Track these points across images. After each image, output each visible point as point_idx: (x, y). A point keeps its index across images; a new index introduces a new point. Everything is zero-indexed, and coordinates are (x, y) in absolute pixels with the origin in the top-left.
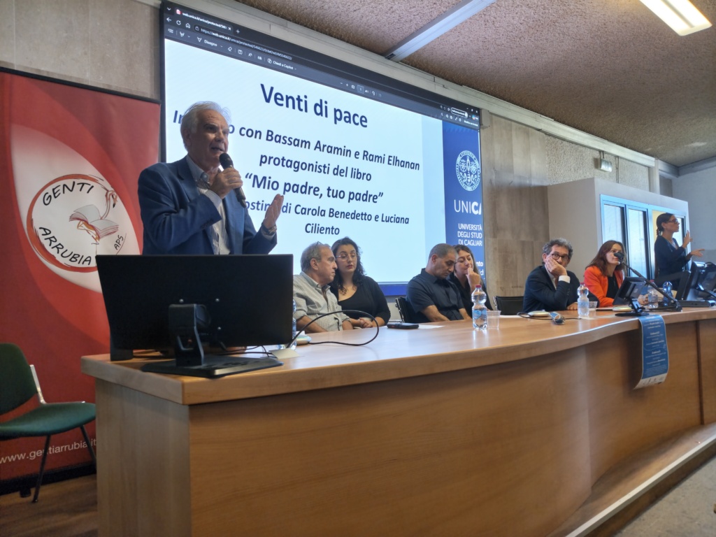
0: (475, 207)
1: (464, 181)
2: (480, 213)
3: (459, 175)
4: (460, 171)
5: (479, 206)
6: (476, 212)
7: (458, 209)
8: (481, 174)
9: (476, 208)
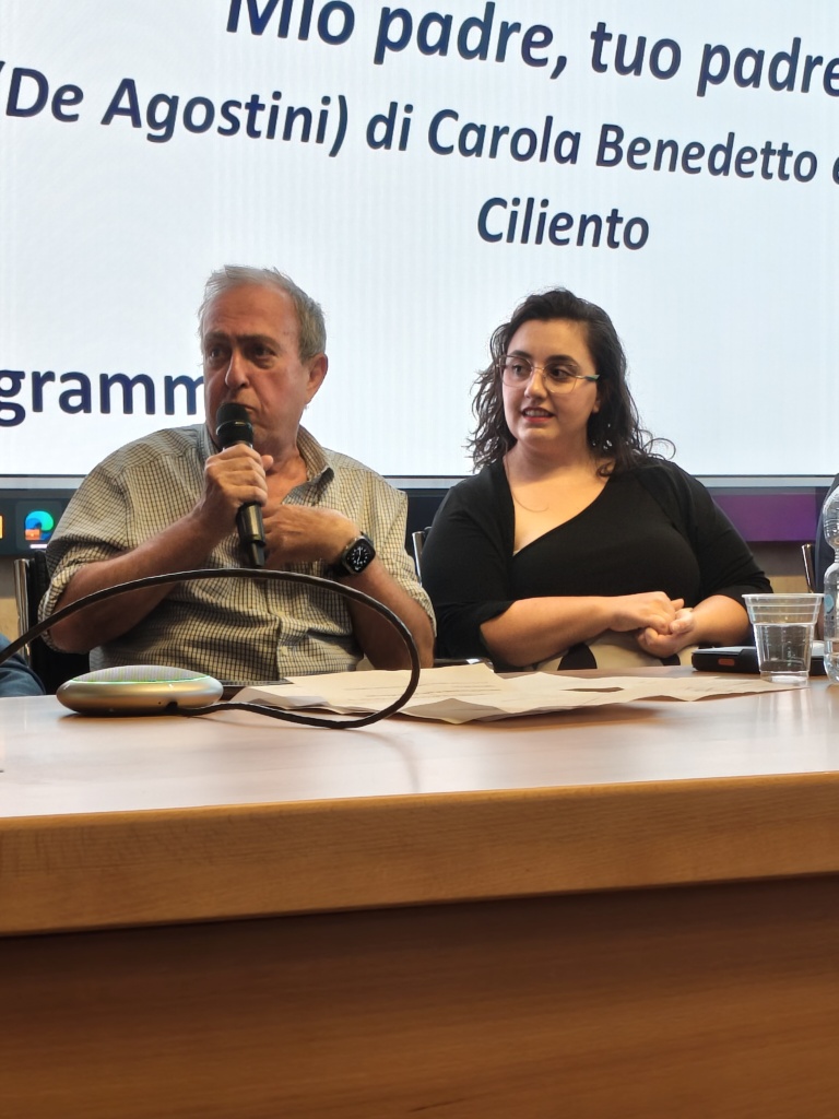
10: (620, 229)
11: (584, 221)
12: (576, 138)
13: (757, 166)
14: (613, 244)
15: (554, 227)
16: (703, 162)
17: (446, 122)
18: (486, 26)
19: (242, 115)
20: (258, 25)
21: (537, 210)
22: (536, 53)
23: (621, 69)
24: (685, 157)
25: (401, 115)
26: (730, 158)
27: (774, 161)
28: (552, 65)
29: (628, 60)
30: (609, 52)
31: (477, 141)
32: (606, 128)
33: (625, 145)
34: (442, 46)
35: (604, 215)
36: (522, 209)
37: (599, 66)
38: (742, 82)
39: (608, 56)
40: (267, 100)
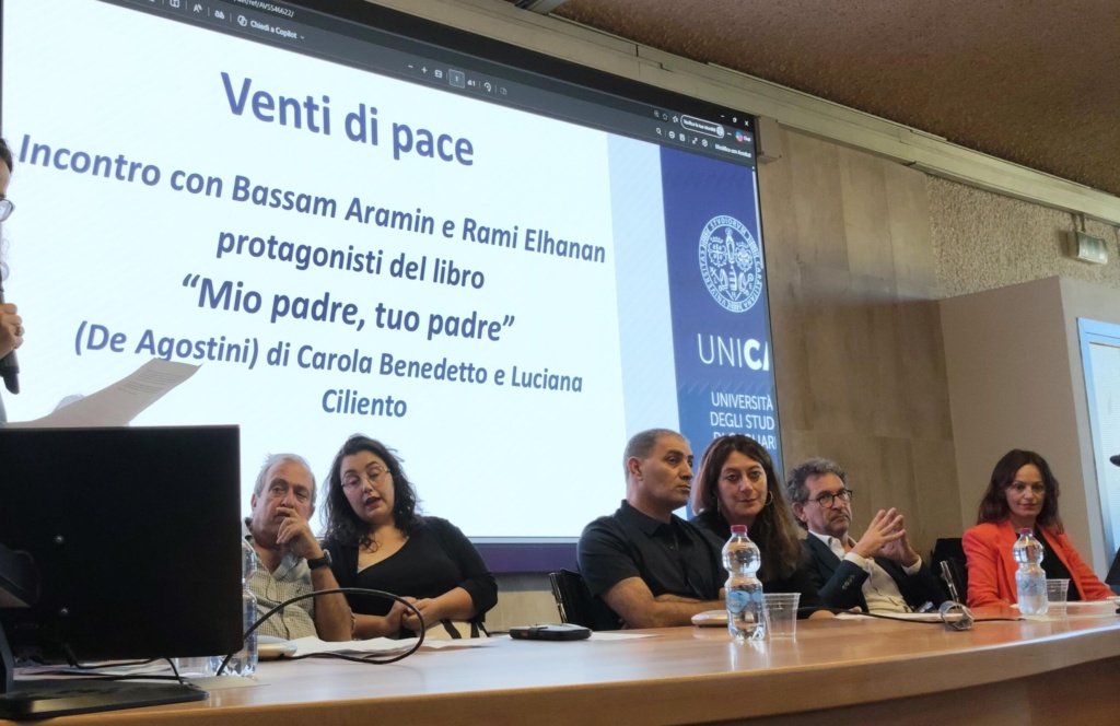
0: (753, 351)
1: (721, 288)
2: (766, 367)
3: (707, 275)
4: (710, 264)
5: (762, 348)
6: (755, 365)
7: (708, 356)
8: (765, 272)
9: (756, 355)
10: (392, 406)
11: (375, 402)
12: (370, 360)
13: (457, 375)
14: (389, 414)
15: (360, 405)
16: (432, 373)
17: (307, 352)
18: (325, 304)
19: (206, 348)
20: (214, 304)
21: (352, 396)
22: (349, 318)
23: (391, 326)
24: (422, 370)
25: (284, 348)
26: (445, 371)
27: (466, 373)
28: (357, 324)
29: (394, 321)
30: (385, 317)
31: (322, 361)
32: (384, 355)
33: (393, 364)
34: (304, 314)
35: (385, 399)
36: (344, 396)
37: (380, 325)
38: (449, 333)
39: (384, 318)
40: (218, 341)
